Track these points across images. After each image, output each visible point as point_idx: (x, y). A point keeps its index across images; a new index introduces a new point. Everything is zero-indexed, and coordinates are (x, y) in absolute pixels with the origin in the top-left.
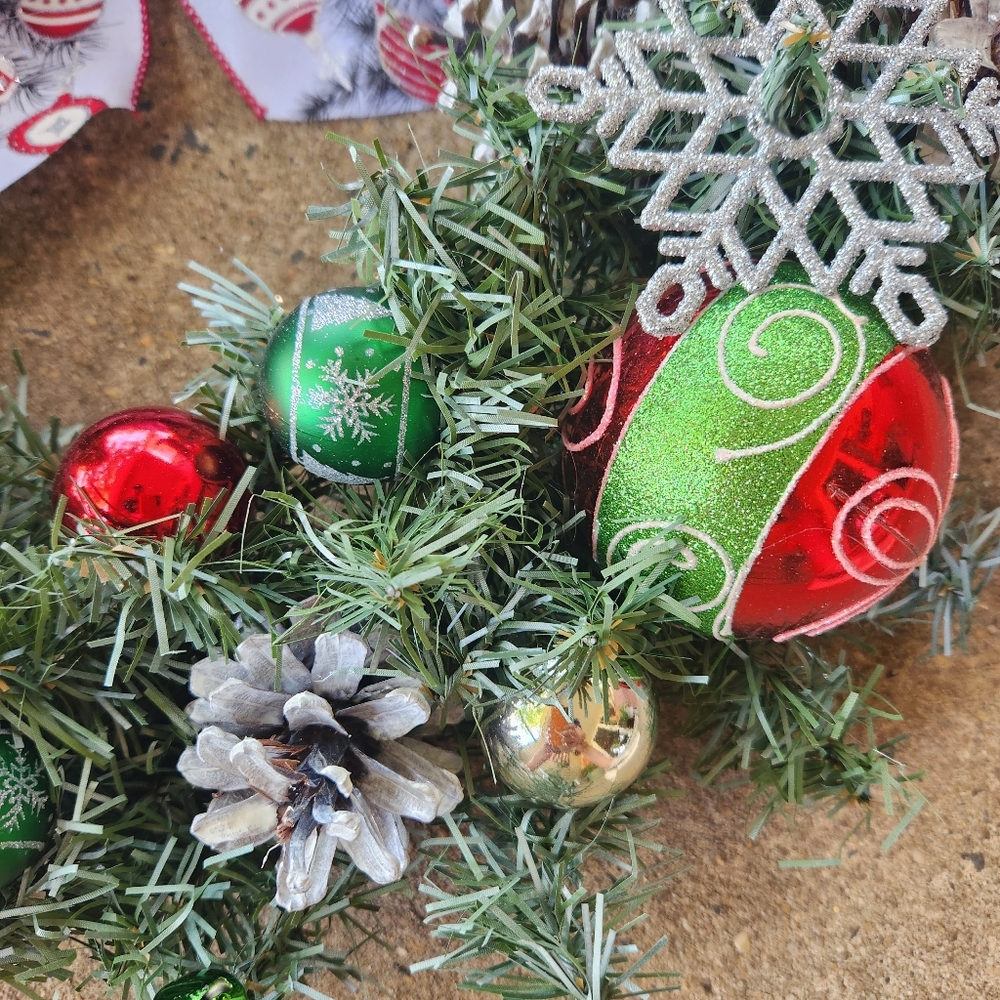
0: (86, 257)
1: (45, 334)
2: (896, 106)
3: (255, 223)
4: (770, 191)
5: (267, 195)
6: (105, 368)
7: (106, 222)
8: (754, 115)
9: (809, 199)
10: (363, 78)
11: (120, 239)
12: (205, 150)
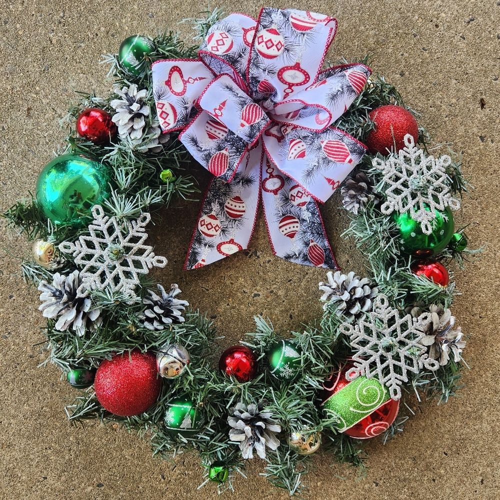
0: (222, 274)
1: (208, 290)
2: (407, 353)
3: (265, 280)
4: (378, 361)
5: (269, 274)
6: (219, 303)
7: (229, 267)
8: (380, 345)
9: (385, 365)
10: (302, 255)
11: (232, 272)
12: (258, 257)
